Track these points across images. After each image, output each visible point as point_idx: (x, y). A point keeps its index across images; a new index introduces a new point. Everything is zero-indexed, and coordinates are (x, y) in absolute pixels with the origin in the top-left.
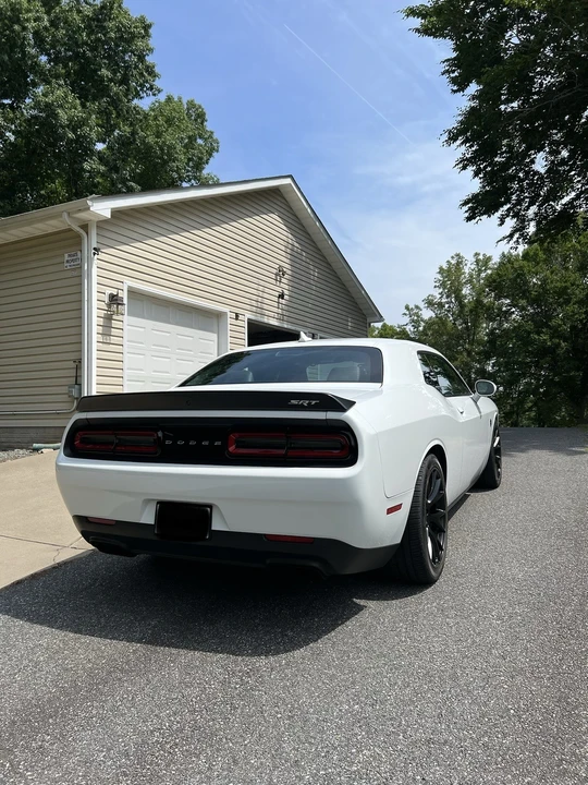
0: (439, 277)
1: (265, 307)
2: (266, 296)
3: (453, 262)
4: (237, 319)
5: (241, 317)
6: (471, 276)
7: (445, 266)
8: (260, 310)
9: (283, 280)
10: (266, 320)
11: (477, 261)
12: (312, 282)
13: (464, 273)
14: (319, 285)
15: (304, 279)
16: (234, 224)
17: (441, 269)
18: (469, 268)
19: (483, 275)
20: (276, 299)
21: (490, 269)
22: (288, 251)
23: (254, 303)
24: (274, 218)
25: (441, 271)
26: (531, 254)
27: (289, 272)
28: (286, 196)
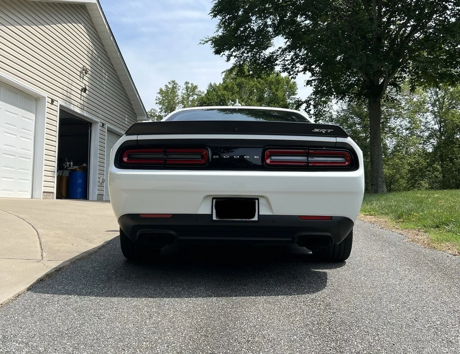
0: (159, 96)
1: (73, 97)
2: (73, 88)
3: (170, 86)
4: (52, 103)
5: (55, 103)
6: (183, 98)
7: (164, 89)
8: (68, 99)
9: (85, 78)
10: (72, 108)
11: (187, 88)
12: (104, 83)
13: (178, 95)
14: (108, 86)
15: (98, 79)
16: (53, 26)
17: (161, 90)
18: (181, 92)
19: (191, 98)
20: (79, 92)
21: (196, 94)
22: (89, 55)
23: (65, 93)
24: (81, 27)
25: (161, 92)
26: (230, 86)
27: (89, 72)
28: (90, 12)
